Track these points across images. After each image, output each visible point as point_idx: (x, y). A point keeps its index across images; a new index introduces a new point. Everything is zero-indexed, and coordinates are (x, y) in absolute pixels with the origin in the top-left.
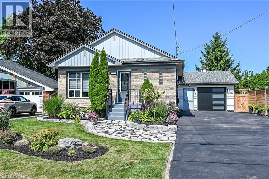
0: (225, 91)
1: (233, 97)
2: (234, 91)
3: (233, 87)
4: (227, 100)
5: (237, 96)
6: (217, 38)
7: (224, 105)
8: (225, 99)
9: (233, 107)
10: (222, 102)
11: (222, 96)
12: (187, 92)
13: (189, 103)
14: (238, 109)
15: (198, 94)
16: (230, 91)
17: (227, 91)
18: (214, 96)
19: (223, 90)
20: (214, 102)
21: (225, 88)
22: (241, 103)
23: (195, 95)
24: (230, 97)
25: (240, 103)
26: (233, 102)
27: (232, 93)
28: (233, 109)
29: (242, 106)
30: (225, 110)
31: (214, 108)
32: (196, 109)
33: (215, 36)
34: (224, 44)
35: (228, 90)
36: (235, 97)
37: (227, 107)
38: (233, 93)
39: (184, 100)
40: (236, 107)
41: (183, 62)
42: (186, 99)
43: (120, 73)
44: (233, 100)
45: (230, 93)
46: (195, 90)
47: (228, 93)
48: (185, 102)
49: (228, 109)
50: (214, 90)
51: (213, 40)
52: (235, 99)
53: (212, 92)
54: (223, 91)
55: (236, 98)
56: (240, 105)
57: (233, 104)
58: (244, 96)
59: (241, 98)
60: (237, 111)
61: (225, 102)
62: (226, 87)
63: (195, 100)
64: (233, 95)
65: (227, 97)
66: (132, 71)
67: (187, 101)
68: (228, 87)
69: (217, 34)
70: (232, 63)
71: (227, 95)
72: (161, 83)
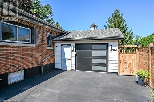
0: (107, 49)
1: (117, 56)
2: (117, 48)
3: (116, 43)
4: (109, 59)
5: (122, 54)
6: (117, 13)
7: (106, 65)
8: (106, 58)
9: (117, 68)
10: (103, 62)
11: (103, 54)
12: (65, 49)
13: (67, 61)
14: (123, 71)
15: (76, 51)
16: (113, 48)
17: (109, 48)
18: (95, 54)
19: (104, 47)
20: (94, 61)
21: (107, 44)
22: (128, 64)
23: (72, 53)
24: (113, 57)
25: (125, 64)
26: (117, 62)
27: (115, 51)
28: (117, 71)
29: (128, 68)
30: (106, 71)
31: (94, 68)
32: (74, 68)
33: (115, 11)
34: (121, 17)
35: (111, 46)
36: (119, 56)
37: (109, 68)
38: (117, 50)
39: (62, 58)
40: (121, 68)
42: (63, 57)
44: (117, 59)
45: (113, 50)
46: (73, 47)
47: (110, 51)
48: (62, 60)
49: (109, 71)
50: (94, 47)
51: (114, 14)
52: (119, 58)
53: (92, 49)
55: (121, 57)
56: (126, 66)
57: (117, 65)
58: (132, 54)
59: (127, 57)
60: (121, 74)
61: (107, 61)
63: (72, 58)
64: (117, 53)
65: (109, 56)
67: (65, 59)
68: (110, 43)
70: (126, 30)
71: (109, 53)
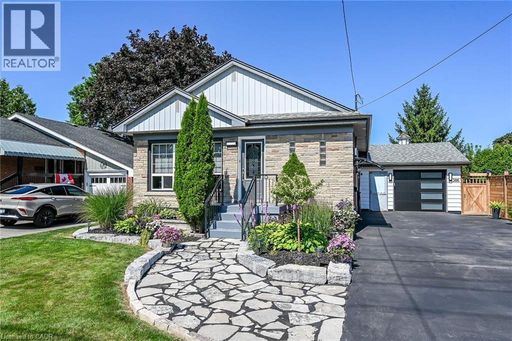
0: (444, 177)
1: (460, 189)
2: (460, 177)
3: (459, 171)
4: (448, 193)
5: (467, 185)
6: (424, 92)
7: (443, 202)
8: (443, 191)
9: (460, 205)
10: (439, 196)
11: (439, 186)
12: (376, 178)
13: (379, 197)
14: (469, 210)
15: (395, 182)
16: (453, 177)
17: (448, 177)
18: (424, 186)
19: (440, 175)
20: (424, 196)
21: (444, 173)
22: (475, 199)
23: (389, 184)
24: (454, 189)
25: (471, 199)
26: (460, 197)
27: (457, 180)
28: (459, 209)
29: (475, 204)
30: (444, 210)
31: (424, 206)
32: (392, 208)
33: (420, 89)
34: (434, 103)
35: (450, 175)
36: (462, 187)
37: (449, 205)
38: (460, 180)
39: (370, 192)
40: (465, 206)
41: (367, 119)
42: (373, 191)
43: (246, 143)
44: (460, 193)
45: (453, 180)
46: (390, 175)
47: (450, 181)
48: (371, 196)
49: (449, 209)
50: (423, 175)
51: (417, 96)
52: (462, 191)
53: (420, 178)
54: (441, 177)
55: (465, 189)
56: (473, 202)
57: (460, 201)
58: (480, 186)
59: (474, 189)
60: (466, 213)
61: (444, 196)
62: (446, 170)
63: (389, 192)
64: (459, 184)
65: (448, 188)
66: (266, 139)
67: (376, 194)
68: (449, 170)
69: (424, 88)
70: (447, 133)
71: (448, 184)
72: (323, 163)
